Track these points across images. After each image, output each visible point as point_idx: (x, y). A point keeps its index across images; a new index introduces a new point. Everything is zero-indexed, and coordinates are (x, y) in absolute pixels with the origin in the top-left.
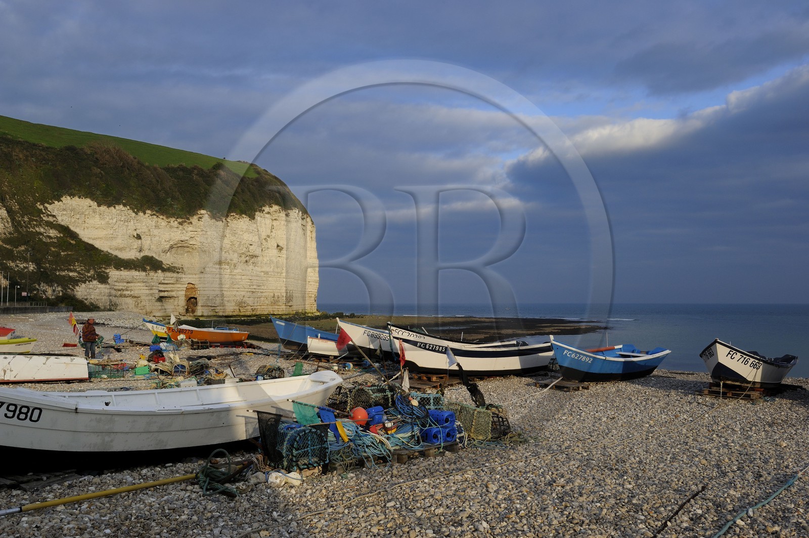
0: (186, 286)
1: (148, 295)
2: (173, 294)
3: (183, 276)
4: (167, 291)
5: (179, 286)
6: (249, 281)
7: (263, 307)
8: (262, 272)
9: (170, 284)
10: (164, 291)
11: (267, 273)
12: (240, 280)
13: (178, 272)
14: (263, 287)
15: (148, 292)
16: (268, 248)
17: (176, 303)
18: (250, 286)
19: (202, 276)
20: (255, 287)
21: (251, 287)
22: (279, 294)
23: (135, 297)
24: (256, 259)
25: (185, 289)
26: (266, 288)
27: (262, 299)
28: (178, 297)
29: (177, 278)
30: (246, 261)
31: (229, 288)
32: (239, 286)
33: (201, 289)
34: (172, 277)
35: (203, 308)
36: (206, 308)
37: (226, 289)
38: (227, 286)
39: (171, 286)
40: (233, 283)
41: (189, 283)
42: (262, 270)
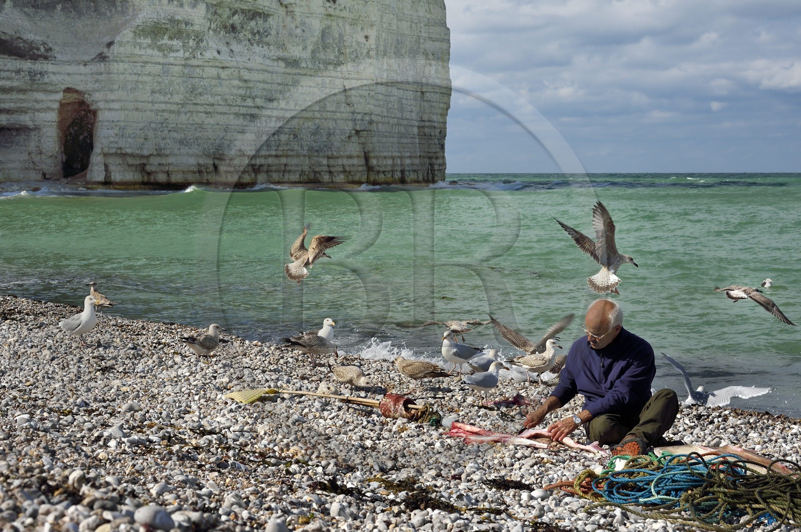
0: (59, 96)
2: (25, 119)
3: (48, 67)
5: (40, 96)
6: (241, 84)
7: (283, 160)
8: (279, 59)
11: (293, 63)
12: (214, 82)
13: (35, 58)
17: (32, 146)
18: (244, 98)
19: (102, 67)
20: (257, 102)
22: (331, 124)
24: (260, 22)
25: (56, 106)
26: (291, 105)
27: (284, 138)
28: (37, 128)
29: (32, 74)
30: (233, 28)
31: (183, 105)
32: (211, 100)
33: (101, 105)
34: (18, 72)
35: (111, 160)
36: (118, 160)
37: (174, 108)
38: (177, 98)
39: (15, 96)
40: (193, 89)
41: (68, 90)
42: (281, 53)
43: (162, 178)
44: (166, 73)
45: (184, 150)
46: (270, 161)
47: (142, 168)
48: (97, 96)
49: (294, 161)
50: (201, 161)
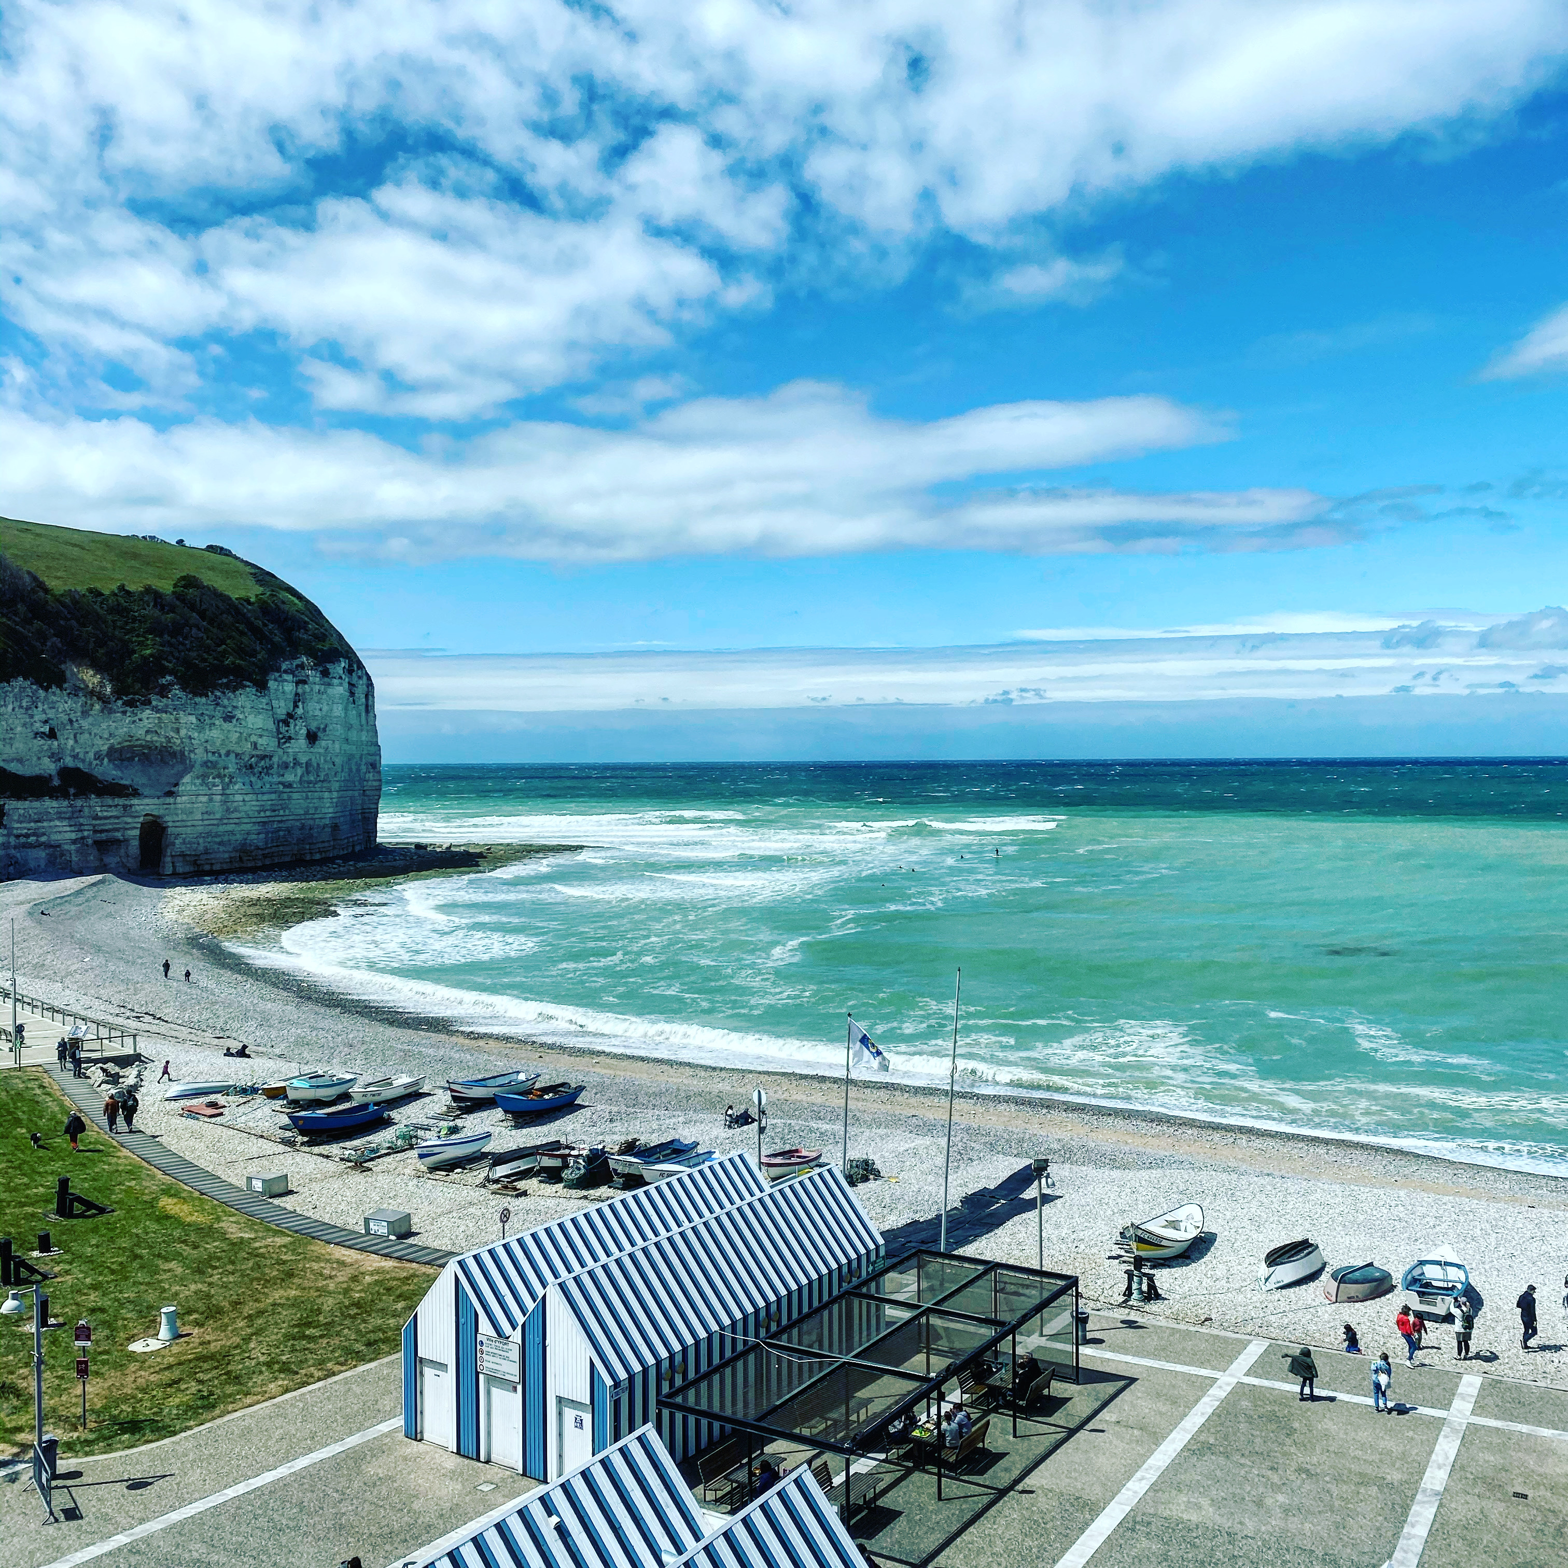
0: (141, 819)
1: (74, 842)
2: (118, 835)
3: (135, 801)
4: (107, 831)
5: (129, 820)
6: (257, 803)
7: (281, 848)
8: (280, 783)
9: (111, 817)
10: (102, 831)
11: (290, 785)
12: (241, 804)
13: (127, 796)
14: (282, 813)
15: (73, 836)
16: (290, 738)
17: (122, 851)
18: (259, 812)
19: (171, 800)
20: (268, 813)
21: (262, 814)
22: (311, 822)
23: (52, 846)
24: (267, 760)
25: (139, 825)
26: (287, 812)
27: (281, 833)
28: (126, 840)
29: (125, 807)
30: (251, 766)
31: (221, 819)
32: (239, 815)
33: (170, 824)
34: (116, 806)
35: (176, 859)
36: (181, 859)
37: (215, 822)
38: (218, 816)
39: (112, 821)
40: (228, 810)
41: (147, 815)
42: (280, 779)
43: (207, 868)
44: (211, 800)
45: (222, 849)
46: (274, 849)
47: (195, 863)
48: (167, 818)
49: (288, 848)
50: (233, 855)
